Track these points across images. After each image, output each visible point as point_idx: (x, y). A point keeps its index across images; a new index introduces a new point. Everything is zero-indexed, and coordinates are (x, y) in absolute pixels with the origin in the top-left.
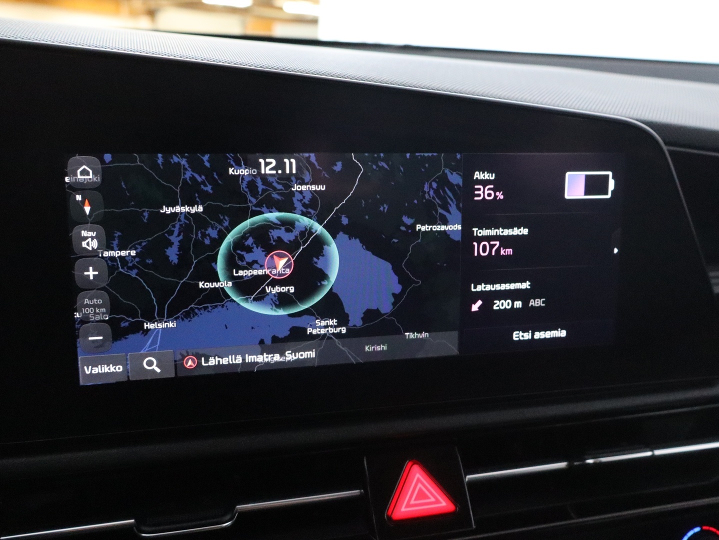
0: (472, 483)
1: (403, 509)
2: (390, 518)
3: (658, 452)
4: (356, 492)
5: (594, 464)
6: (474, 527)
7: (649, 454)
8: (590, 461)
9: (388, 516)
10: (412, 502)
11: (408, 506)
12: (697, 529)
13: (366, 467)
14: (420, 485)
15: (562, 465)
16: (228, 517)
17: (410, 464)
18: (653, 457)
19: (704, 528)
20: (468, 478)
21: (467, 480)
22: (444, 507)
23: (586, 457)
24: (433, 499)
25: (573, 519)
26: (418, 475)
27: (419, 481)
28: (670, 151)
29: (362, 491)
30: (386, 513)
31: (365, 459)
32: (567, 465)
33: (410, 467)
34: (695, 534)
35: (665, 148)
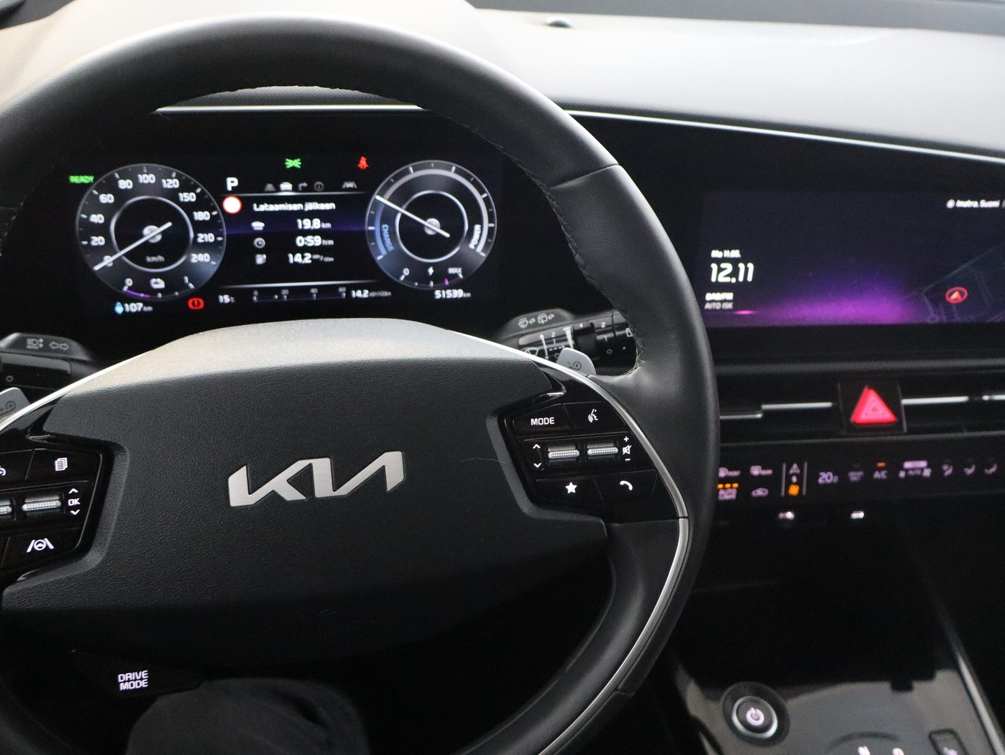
0: (907, 406)
5: (988, 400)
8: (986, 398)
15: (964, 399)
21: (903, 403)
23: (984, 394)
24: (881, 412)
27: (873, 400)
32: (968, 399)
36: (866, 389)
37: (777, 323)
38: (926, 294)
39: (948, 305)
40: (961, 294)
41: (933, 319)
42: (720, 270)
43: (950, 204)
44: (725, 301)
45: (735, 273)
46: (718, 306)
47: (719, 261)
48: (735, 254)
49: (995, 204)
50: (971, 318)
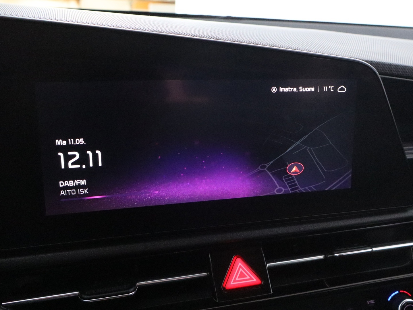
0: (270, 268)
1: (232, 283)
2: (224, 288)
3: (375, 249)
4: (204, 274)
5: (339, 256)
6: (272, 293)
7: (370, 250)
8: (337, 255)
9: (223, 287)
10: (237, 279)
11: (235, 281)
12: (397, 292)
13: (210, 260)
14: (241, 270)
15: (321, 257)
16: (132, 289)
17: (236, 257)
18: (372, 252)
19: (401, 291)
20: (268, 265)
21: (267, 266)
22: (255, 281)
23: (335, 252)
24: (248, 277)
25: (327, 287)
26: (240, 264)
27: (240, 267)
28: (382, 78)
29: (208, 273)
30: (222, 285)
31: (210, 256)
32: (324, 257)
33: (235, 259)
34: (395, 295)
35: (379, 76)
36: (234, 257)
37: (136, 204)
38: (269, 169)
39: (290, 178)
40: (299, 167)
41: (280, 190)
42: (68, 158)
43: (274, 90)
44: (79, 187)
45: (83, 159)
46: (73, 192)
47: (65, 149)
48: (80, 141)
49: (312, 89)
50: (311, 188)
